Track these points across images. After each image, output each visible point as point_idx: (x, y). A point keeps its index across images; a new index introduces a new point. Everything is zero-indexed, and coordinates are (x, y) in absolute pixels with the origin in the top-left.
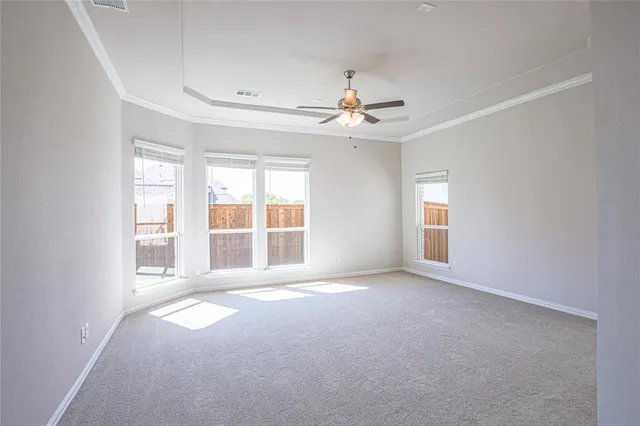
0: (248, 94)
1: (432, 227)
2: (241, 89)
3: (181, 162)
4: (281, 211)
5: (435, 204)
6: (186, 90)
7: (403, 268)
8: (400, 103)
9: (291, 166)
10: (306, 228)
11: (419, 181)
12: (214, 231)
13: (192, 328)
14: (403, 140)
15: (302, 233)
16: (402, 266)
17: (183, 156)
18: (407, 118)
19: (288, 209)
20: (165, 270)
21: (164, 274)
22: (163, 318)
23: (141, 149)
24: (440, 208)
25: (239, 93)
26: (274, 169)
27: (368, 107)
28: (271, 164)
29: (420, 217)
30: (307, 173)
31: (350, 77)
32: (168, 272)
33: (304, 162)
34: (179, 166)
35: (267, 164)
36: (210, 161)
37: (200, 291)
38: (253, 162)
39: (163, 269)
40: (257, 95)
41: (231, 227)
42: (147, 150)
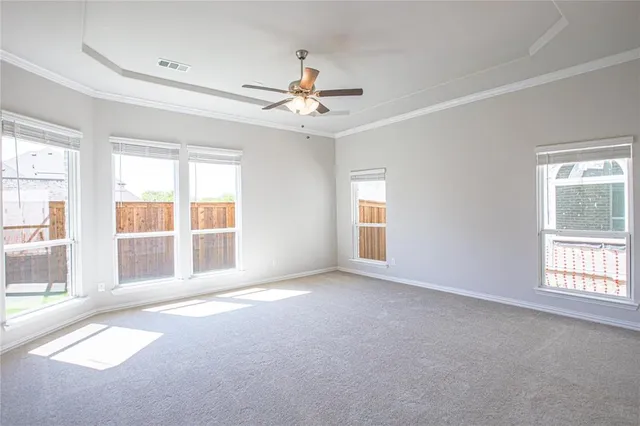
0: (174, 66)
1: (366, 225)
2: (165, 58)
3: (77, 147)
4: (201, 209)
5: (368, 202)
6: (87, 49)
7: (338, 267)
8: (359, 92)
9: (220, 158)
10: (238, 228)
11: (355, 178)
12: (122, 236)
13: (101, 367)
14: (337, 136)
15: (233, 234)
16: (336, 265)
17: (78, 139)
18: (347, 113)
19: (208, 207)
20: (49, 288)
21: (48, 293)
22: (52, 358)
23: (12, 124)
24: (373, 205)
25: (162, 63)
26: (200, 161)
27: (323, 94)
28: (196, 155)
29: (355, 216)
30: (239, 167)
31: (302, 58)
32: (52, 290)
33: (233, 154)
34: (73, 151)
35: (191, 155)
36: (116, 147)
37: (104, 313)
38: (175, 152)
39: (46, 285)
40: (185, 69)
41: (140, 230)
42: (22, 127)
